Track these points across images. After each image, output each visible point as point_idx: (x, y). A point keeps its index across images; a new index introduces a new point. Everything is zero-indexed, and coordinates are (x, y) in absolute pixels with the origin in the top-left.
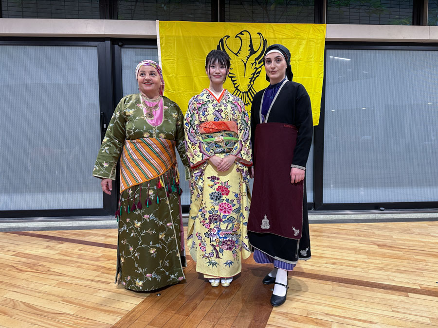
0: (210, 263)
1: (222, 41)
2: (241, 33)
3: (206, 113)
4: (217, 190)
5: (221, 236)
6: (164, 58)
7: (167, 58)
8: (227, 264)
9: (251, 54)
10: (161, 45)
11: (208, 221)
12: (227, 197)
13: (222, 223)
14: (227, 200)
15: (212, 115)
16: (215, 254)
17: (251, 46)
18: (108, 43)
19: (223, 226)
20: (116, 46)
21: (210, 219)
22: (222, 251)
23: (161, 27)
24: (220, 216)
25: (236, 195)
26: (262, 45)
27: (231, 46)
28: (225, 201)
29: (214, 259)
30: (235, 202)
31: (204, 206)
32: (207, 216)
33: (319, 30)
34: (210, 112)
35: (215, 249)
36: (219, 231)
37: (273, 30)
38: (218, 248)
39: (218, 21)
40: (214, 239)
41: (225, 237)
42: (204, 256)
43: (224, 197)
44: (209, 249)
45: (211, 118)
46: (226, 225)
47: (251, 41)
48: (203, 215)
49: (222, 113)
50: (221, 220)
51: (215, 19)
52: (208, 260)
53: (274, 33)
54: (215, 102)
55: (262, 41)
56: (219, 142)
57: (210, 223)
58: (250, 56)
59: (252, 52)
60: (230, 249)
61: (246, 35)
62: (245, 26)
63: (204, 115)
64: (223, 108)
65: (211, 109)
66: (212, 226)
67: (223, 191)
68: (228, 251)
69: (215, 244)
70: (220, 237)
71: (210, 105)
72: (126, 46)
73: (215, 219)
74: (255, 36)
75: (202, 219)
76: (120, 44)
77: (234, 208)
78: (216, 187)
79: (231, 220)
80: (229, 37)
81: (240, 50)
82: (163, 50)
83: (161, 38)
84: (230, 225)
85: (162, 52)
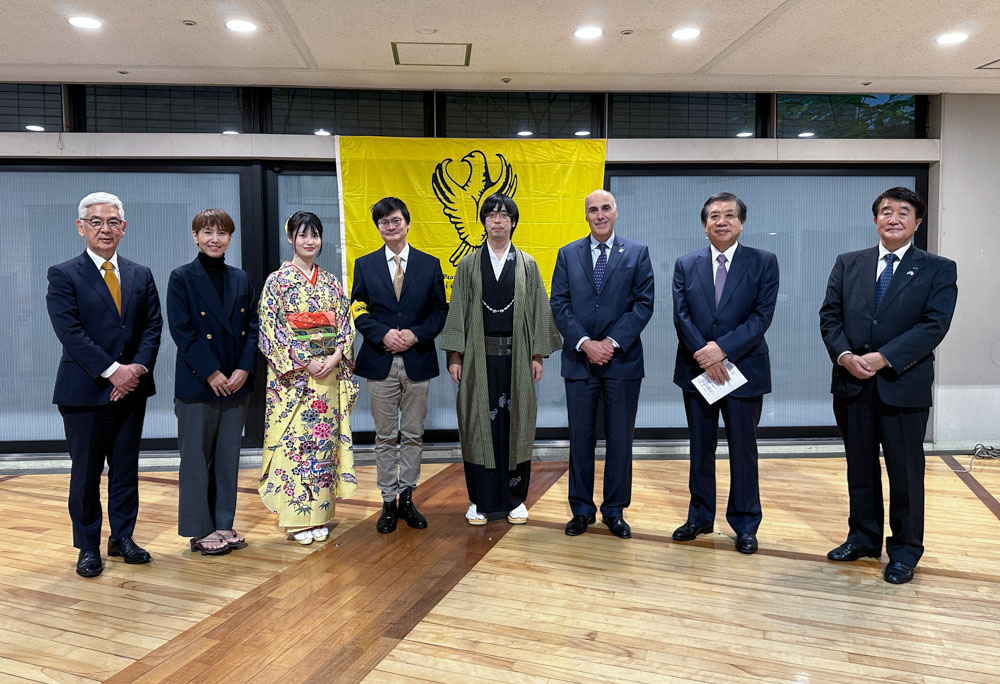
0: (301, 509)
1: (439, 167)
2: (470, 155)
3: (297, 301)
4: (312, 406)
5: (316, 470)
6: (347, 193)
7: (351, 194)
8: (323, 506)
9: (486, 187)
10: (343, 173)
11: (298, 452)
12: (325, 415)
13: (318, 451)
14: (325, 419)
15: (307, 304)
16: (308, 496)
17: (486, 174)
18: (257, 168)
19: (319, 456)
20: (270, 173)
21: (301, 449)
22: (317, 490)
23: (342, 146)
24: (315, 443)
25: (335, 412)
26: (504, 173)
27: (456, 173)
28: (322, 422)
29: (306, 503)
30: (334, 421)
31: (291, 431)
32: (297, 444)
33: (595, 149)
34: (304, 300)
35: (308, 489)
36: (313, 463)
37: (522, 149)
38: (312, 488)
39: (432, 136)
40: (306, 475)
41: (322, 471)
42: (292, 502)
43: (321, 416)
44: (300, 490)
45: (304, 307)
46: (323, 453)
47: (486, 168)
48: (290, 444)
49: (319, 301)
50: (317, 448)
51: (429, 134)
52: (297, 507)
53: (523, 155)
54: (309, 285)
55: (505, 168)
56: (317, 341)
57: (301, 453)
58: (484, 190)
59: (489, 184)
60: (327, 485)
61: (478, 158)
62: (477, 143)
63: (293, 301)
64: (320, 294)
65: (303, 294)
66: (304, 458)
67: (319, 407)
68: (325, 488)
69: (308, 482)
70: (315, 472)
71: (302, 289)
72: (285, 172)
73: (309, 448)
74: (492, 159)
75: (288, 450)
76: (277, 169)
77: (332, 430)
78: (311, 403)
79: (329, 446)
80: (450, 160)
81: (469, 180)
82: (347, 182)
83: (343, 163)
84: (328, 453)
85: (344, 185)
